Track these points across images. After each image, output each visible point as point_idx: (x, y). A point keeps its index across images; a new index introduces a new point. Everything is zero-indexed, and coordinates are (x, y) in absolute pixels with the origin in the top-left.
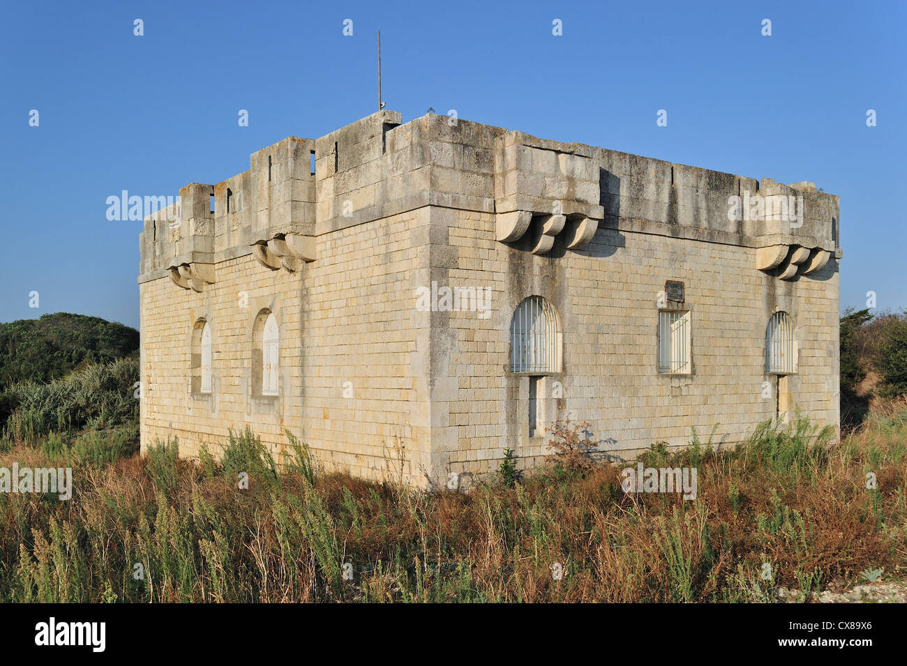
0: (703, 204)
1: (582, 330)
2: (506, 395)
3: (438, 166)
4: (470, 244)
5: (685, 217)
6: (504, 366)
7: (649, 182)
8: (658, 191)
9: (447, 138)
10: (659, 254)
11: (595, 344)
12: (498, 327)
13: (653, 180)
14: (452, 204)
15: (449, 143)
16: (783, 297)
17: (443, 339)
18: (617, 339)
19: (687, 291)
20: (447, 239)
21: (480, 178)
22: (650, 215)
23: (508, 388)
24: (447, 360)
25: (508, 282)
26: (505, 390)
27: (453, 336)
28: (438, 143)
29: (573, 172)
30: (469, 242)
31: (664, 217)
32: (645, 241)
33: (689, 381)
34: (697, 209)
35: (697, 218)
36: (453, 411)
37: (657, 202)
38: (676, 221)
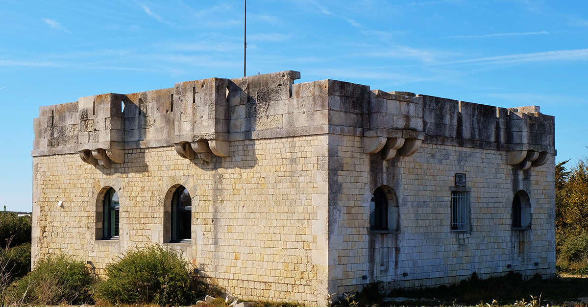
0: (476, 126)
1: (409, 204)
2: (368, 245)
3: (333, 110)
4: (350, 156)
5: (466, 134)
6: (367, 228)
7: (446, 113)
8: (451, 119)
9: (337, 93)
10: (451, 157)
11: (416, 214)
12: (363, 205)
13: (449, 112)
14: (341, 132)
15: (338, 96)
16: (522, 181)
17: (335, 213)
18: (429, 210)
19: (468, 179)
20: (337, 153)
21: (354, 116)
22: (447, 134)
23: (369, 241)
24: (337, 225)
25: (369, 177)
26: (367, 243)
27: (340, 211)
28: (333, 96)
29: (408, 112)
30: (349, 154)
31: (454, 134)
32: (444, 149)
33: (468, 235)
34: (473, 128)
35: (473, 134)
36: (340, 256)
37: (451, 125)
38: (461, 136)
